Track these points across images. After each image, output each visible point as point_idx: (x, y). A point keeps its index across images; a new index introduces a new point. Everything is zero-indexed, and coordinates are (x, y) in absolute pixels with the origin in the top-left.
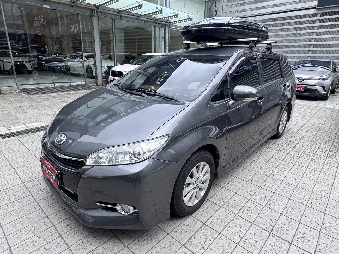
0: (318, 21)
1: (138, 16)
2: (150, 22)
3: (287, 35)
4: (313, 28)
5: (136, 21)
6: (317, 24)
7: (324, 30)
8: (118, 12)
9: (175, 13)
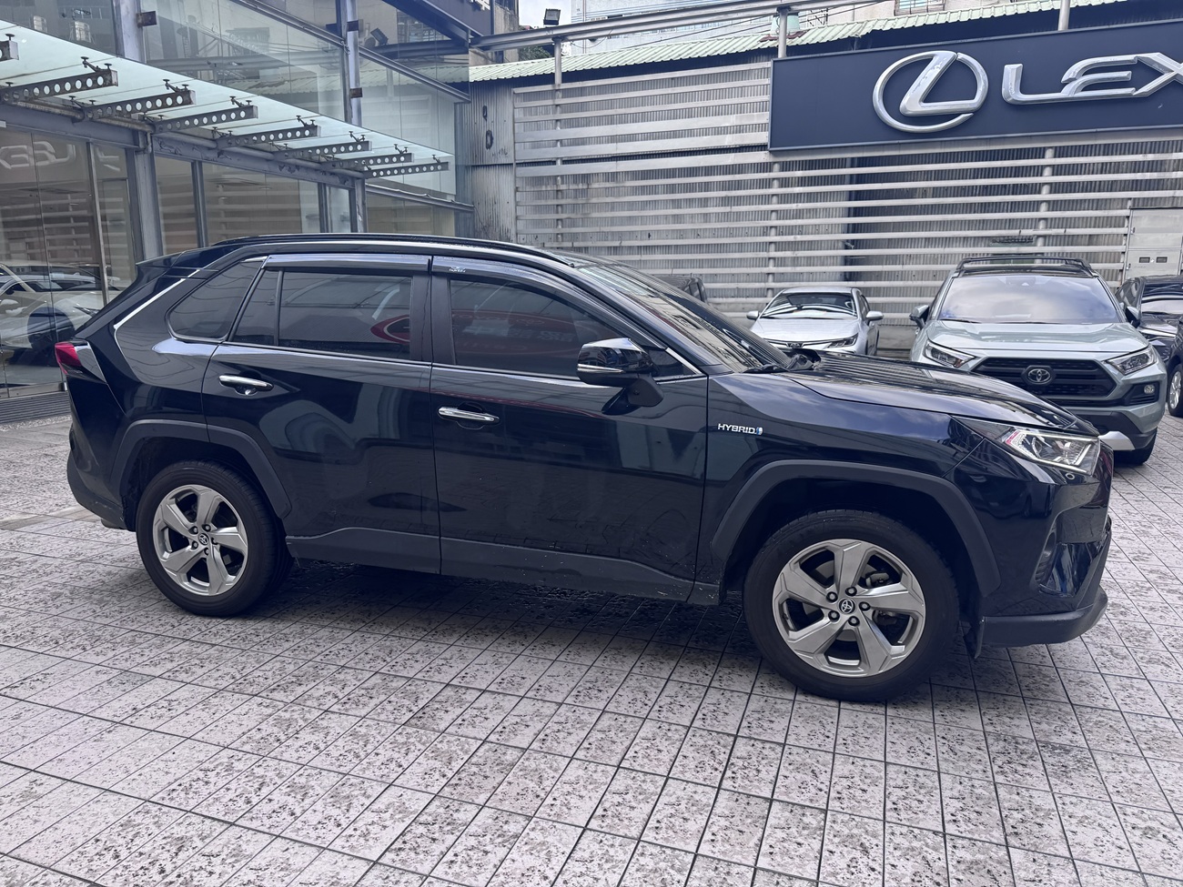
0: (776, 183)
2: (307, 168)
3: (706, 217)
4: (766, 199)
5: (265, 166)
6: (776, 190)
7: (794, 206)
8: (213, 140)
9: (400, 148)
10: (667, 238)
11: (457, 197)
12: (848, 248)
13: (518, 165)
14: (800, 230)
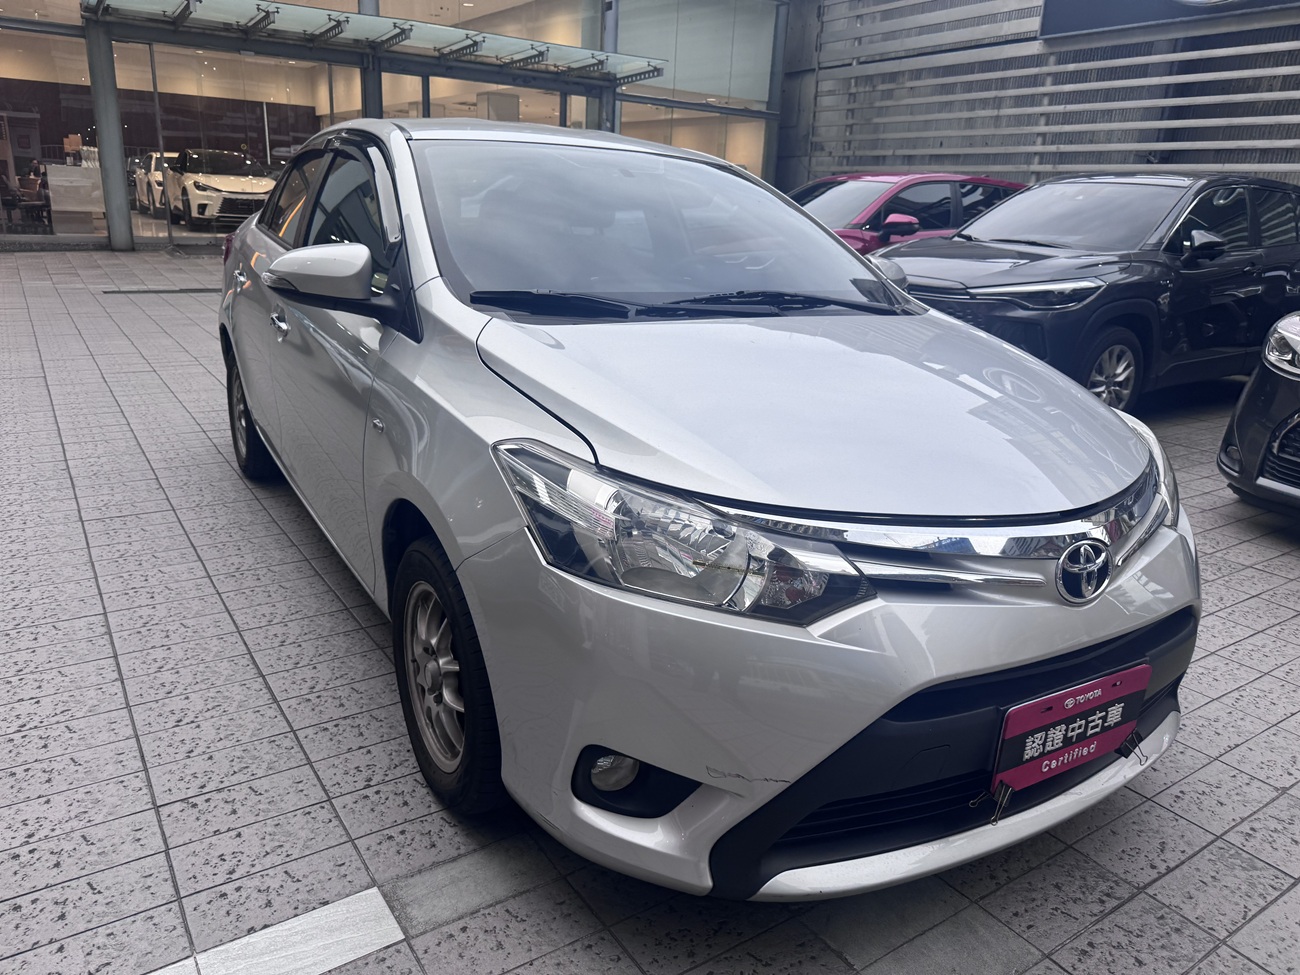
0: (1049, 79)
1: (500, 66)
4: (1038, 99)
5: (498, 79)
6: (1049, 88)
8: (439, 58)
9: (598, 58)
10: (956, 146)
11: (769, 104)
12: (1149, 162)
13: (820, 69)
14: (1092, 138)
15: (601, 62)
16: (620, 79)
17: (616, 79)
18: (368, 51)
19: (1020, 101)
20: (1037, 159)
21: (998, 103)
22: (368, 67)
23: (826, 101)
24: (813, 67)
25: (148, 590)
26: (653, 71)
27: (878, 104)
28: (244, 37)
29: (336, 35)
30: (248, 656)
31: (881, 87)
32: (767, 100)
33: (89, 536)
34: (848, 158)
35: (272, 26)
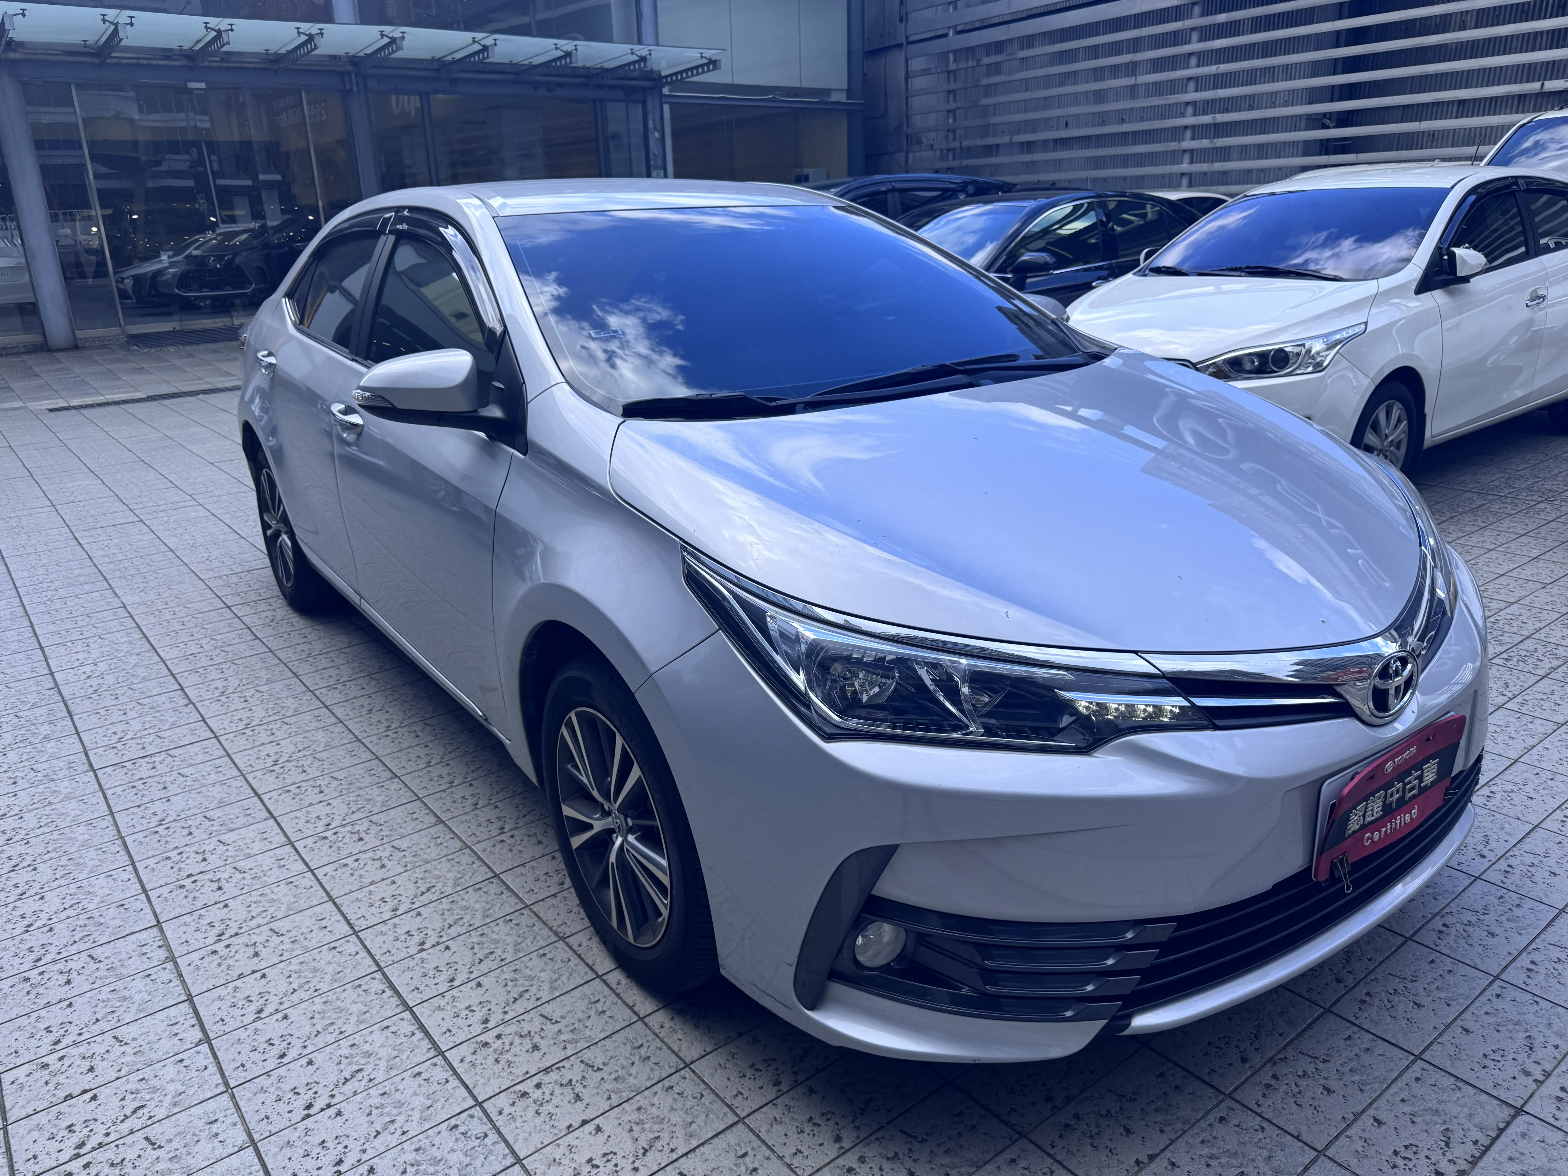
0: (1195, 36)
1: (517, 74)
2: (573, 85)
4: (1182, 61)
5: (512, 88)
6: (1195, 46)
7: (1236, 66)
8: (439, 70)
9: (639, 53)
10: (1086, 125)
11: (849, 92)
12: (1324, 127)
13: (909, 43)
14: (1251, 102)
15: (643, 59)
16: (666, 77)
17: (661, 77)
18: (349, 68)
19: (1158, 65)
20: (1189, 133)
21: (1132, 69)
22: (352, 89)
23: (918, 83)
24: (899, 42)
25: (210, 876)
26: (707, 64)
27: (985, 81)
28: (191, 64)
29: (309, 52)
30: (378, 975)
31: (986, 60)
32: (845, 86)
33: (109, 793)
34: (954, 150)
35: (226, 48)
